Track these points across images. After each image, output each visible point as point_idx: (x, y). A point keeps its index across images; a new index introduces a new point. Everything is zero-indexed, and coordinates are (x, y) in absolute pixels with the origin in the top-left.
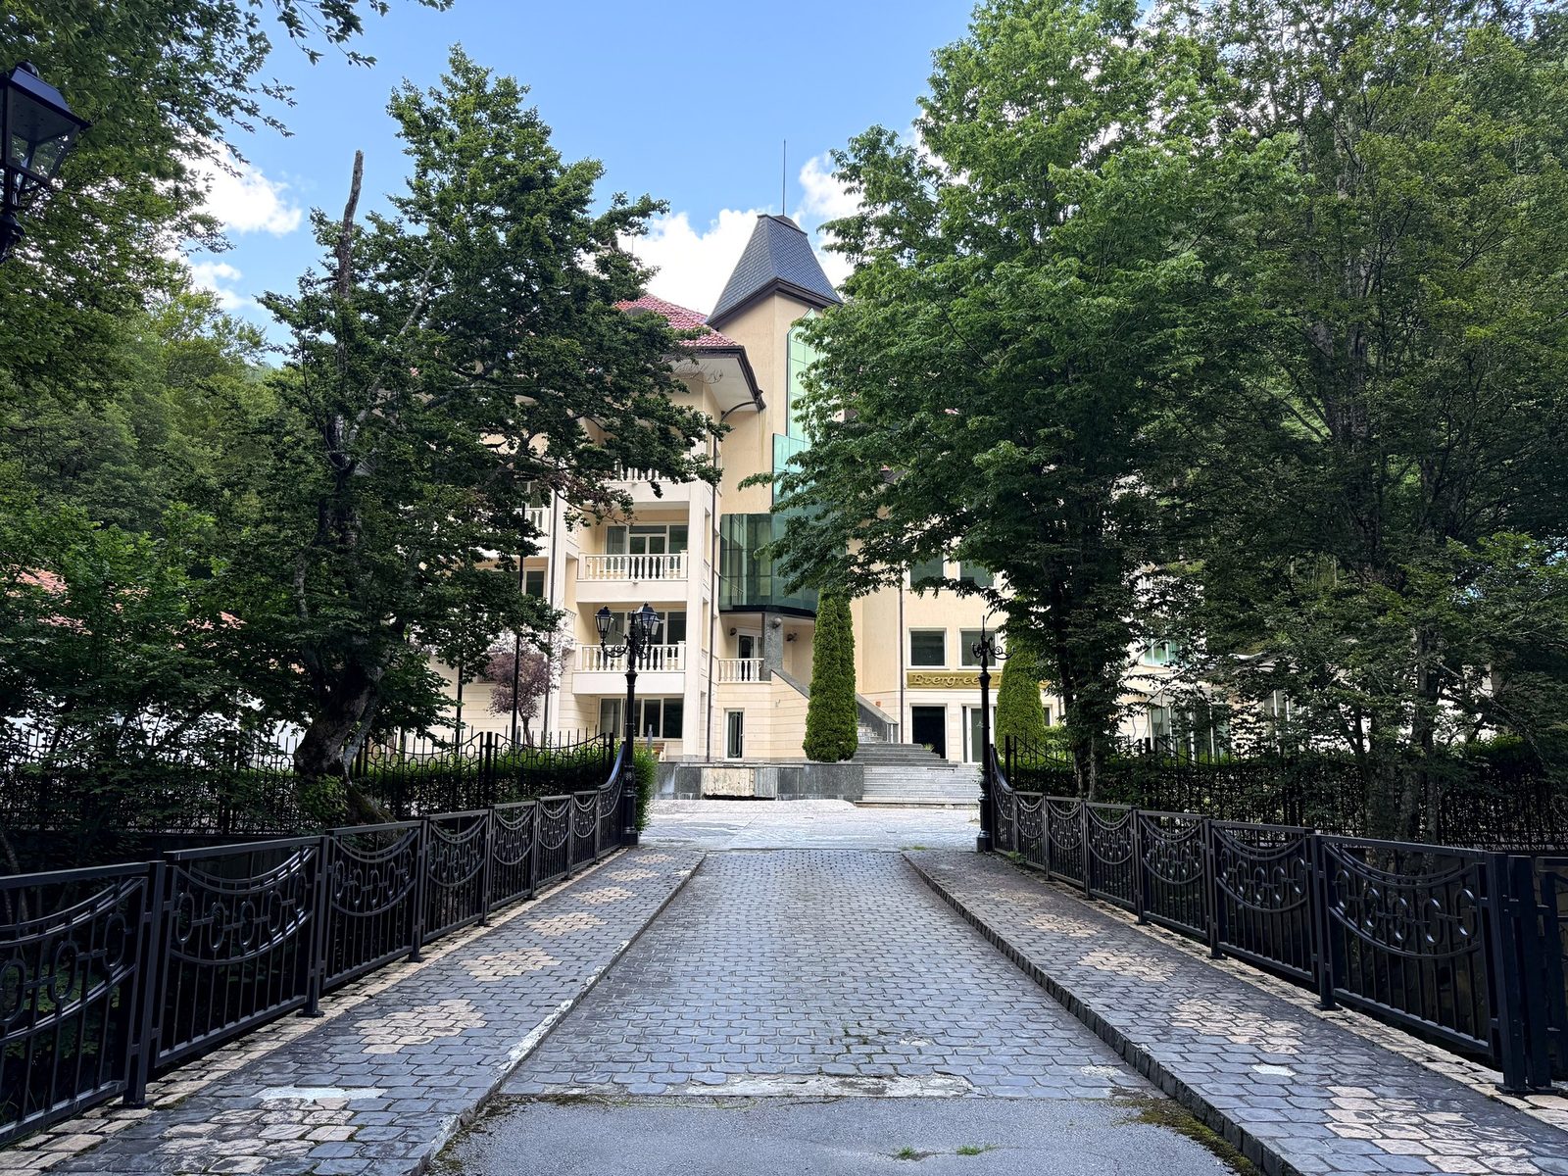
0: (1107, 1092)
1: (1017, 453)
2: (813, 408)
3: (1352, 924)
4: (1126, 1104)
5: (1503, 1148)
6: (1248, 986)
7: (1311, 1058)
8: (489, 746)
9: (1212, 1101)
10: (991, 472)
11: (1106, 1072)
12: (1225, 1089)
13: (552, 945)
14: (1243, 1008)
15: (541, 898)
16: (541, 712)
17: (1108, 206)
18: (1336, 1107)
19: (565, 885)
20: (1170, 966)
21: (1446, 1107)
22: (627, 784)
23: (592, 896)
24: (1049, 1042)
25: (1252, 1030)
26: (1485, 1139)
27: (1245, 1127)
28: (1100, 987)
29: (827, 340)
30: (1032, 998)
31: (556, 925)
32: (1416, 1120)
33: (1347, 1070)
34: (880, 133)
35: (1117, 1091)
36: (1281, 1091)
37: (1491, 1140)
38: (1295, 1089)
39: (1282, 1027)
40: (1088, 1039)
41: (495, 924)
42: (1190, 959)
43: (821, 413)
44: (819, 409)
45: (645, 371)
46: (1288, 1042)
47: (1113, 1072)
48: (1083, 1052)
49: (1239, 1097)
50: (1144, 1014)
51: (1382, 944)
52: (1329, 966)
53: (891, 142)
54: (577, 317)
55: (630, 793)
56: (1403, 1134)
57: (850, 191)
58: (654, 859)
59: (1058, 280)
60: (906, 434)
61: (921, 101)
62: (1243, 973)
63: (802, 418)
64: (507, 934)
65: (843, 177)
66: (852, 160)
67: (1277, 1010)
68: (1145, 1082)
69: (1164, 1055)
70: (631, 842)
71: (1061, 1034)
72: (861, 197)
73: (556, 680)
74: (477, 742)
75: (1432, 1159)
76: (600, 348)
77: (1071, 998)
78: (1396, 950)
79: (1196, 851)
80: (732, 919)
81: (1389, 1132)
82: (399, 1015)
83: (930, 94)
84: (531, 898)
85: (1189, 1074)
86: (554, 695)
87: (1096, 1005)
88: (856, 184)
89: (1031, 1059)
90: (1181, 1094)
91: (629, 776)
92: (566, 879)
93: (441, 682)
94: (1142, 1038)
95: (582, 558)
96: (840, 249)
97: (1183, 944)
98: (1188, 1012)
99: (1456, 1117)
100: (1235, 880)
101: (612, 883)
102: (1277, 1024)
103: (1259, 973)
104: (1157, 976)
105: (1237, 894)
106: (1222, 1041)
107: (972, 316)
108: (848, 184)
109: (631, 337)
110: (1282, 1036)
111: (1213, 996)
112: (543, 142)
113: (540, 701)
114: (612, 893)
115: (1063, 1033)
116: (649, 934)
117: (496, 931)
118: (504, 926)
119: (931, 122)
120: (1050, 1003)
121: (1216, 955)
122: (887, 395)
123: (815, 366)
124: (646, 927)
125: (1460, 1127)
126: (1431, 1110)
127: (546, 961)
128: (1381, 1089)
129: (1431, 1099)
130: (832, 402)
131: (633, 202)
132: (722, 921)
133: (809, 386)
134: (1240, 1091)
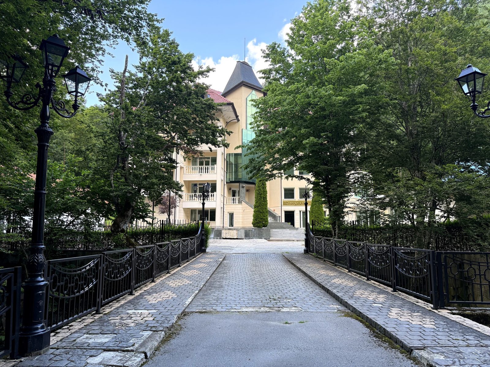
0: (336, 311)
1: (315, 140)
2: (255, 125)
3: (400, 270)
4: (340, 313)
5: (428, 320)
6: (375, 287)
7: (387, 302)
8: (163, 224)
9: (361, 311)
10: (308, 146)
11: (336, 306)
12: (364, 309)
13: (189, 278)
14: (373, 292)
15: (182, 266)
16: (173, 213)
17: (341, 70)
18: (391, 312)
19: (188, 263)
20: (355, 282)
21: (418, 312)
22: (203, 235)
23: (196, 266)
24: (322, 300)
25: (374, 297)
26: (424, 318)
27: (368, 316)
28: (336, 287)
29: (260, 106)
30: (318, 290)
31: (188, 273)
32: (410, 314)
33: (396, 305)
34: (275, 44)
35: (338, 310)
36: (379, 309)
37: (426, 318)
38: (382, 309)
39: (382, 296)
40: (332, 300)
41: (172, 273)
42: (361, 281)
43: (258, 126)
44: (258, 125)
45: (208, 116)
46: (383, 299)
47: (338, 306)
48: (331, 302)
49: (368, 310)
50: (347, 293)
51: (407, 274)
52: (395, 281)
53: (278, 47)
54: (188, 101)
55: (204, 237)
56: (406, 317)
57: (266, 61)
58: (211, 256)
59: (327, 91)
60: (283, 134)
61: (288, 34)
62: (374, 284)
63: (252, 128)
64: (176, 275)
65: (264, 57)
66: (267, 52)
67: (381, 292)
68: (346, 308)
69: (351, 302)
70: (204, 251)
71: (325, 298)
72: (269, 63)
73: (178, 204)
74: (159, 223)
75: (411, 321)
76: (195, 110)
77: (328, 290)
78: (410, 276)
79: (363, 252)
80: (236, 272)
81: (402, 317)
82: (154, 295)
83: (290, 32)
84: (179, 266)
85: (357, 306)
86: (177, 208)
87: (335, 291)
88: (268, 59)
89: (317, 304)
90: (354, 310)
91: (203, 232)
92: (188, 261)
93: (149, 206)
94: (346, 298)
95: (185, 167)
96: (264, 78)
97: (360, 277)
98: (358, 293)
99: (419, 314)
100: (372, 260)
101: (201, 262)
102: (381, 295)
103: (378, 284)
104: (352, 285)
105: (373, 263)
106: (366, 299)
107: (302, 100)
108: (266, 59)
109: (204, 106)
110: (382, 298)
111: (366, 289)
112: (177, 49)
113: (173, 210)
114: (202, 265)
115: (326, 298)
116: (214, 275)
117: (172, 275)
118: (174, 273)
119: (290, 40)
120: (323, 291)
121: (368, 280)
122: (278, 122)
123: (256, 113)
124: (213, 274)
125: (420, 316)
126: (414, 312)
127: (188, 282)
128: (403, 309)
129: (415, 311)
130: (261, 123)
131: (204, 68)
132: (233, 272)
133: (255, 118)
134: (368, 309)
